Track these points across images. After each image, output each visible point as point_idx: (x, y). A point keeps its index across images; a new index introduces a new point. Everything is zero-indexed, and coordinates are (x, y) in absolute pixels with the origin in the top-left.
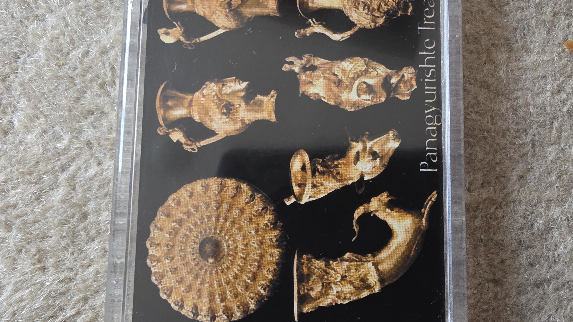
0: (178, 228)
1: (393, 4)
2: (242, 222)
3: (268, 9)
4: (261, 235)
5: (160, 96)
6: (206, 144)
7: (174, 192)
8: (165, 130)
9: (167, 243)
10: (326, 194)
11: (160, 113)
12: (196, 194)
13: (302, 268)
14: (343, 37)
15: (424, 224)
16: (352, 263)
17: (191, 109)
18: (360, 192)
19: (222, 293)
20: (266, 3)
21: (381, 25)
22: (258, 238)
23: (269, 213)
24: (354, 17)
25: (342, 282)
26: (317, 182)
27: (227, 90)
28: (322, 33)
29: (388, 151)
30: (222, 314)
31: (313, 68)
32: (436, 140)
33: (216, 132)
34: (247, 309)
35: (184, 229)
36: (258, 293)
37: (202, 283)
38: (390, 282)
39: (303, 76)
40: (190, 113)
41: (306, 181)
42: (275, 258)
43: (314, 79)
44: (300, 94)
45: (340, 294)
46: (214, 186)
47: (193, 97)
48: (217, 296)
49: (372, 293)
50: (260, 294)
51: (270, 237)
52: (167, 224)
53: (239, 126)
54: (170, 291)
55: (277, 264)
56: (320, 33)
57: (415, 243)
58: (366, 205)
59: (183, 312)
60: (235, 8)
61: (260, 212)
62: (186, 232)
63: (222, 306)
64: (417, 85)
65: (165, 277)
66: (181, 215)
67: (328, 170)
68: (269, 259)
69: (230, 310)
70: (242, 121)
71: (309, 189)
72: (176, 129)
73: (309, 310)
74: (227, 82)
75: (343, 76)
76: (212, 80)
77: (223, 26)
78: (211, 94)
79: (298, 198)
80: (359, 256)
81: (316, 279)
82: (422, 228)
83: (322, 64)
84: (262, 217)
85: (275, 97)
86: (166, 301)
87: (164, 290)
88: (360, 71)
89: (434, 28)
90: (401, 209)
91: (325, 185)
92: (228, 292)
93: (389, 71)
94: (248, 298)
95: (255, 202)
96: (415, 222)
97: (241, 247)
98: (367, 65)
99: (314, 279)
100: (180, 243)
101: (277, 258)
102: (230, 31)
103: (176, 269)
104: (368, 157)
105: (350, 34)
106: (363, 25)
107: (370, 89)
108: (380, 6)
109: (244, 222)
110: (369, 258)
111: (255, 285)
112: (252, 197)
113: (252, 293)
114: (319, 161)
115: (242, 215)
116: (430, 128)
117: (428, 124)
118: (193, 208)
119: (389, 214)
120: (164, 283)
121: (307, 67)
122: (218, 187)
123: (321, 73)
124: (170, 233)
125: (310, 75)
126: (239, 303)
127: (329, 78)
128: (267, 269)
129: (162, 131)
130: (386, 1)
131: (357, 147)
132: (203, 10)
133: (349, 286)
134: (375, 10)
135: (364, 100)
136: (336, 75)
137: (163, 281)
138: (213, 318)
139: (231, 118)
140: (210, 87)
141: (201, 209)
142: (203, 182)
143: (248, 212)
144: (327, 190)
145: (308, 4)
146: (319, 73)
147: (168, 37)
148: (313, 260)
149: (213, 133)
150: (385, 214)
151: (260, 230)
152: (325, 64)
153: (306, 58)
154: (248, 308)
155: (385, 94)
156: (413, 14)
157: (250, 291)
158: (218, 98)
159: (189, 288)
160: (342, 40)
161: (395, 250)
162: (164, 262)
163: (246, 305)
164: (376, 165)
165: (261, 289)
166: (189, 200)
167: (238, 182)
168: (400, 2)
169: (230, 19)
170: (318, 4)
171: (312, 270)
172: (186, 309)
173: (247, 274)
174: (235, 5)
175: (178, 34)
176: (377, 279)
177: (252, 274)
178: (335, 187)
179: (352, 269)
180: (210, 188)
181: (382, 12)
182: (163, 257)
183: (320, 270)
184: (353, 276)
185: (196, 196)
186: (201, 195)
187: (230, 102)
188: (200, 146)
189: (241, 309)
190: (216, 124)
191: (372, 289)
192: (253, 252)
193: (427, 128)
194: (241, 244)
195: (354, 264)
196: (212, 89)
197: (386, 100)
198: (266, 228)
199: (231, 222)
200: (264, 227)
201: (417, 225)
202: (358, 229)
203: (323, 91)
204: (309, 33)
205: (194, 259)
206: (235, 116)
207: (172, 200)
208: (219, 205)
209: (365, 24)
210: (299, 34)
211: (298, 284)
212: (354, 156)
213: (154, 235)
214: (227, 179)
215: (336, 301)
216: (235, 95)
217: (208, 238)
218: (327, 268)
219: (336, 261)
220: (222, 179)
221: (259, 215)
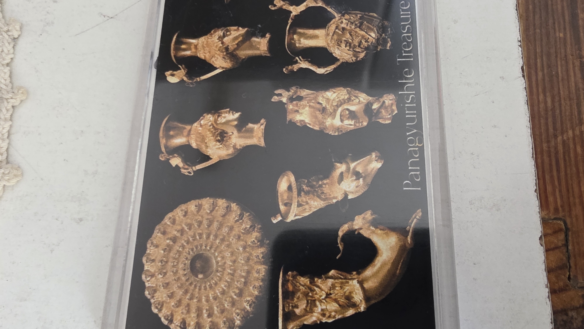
0: (172, 245)
1: (373, 40)
2: (231, 240)
3: (260, 50)
4: (248, 252)
5: (164, 127)
6: (201, 168)
7: (171, 212)
8: (166, 156)
9: (162, 259)
10: (311, 212)
11: (163, 141)
13: (287, 285)
14: (327, 71)
15: (409, 242)
16: (336, 281)
17: (190, 138)
18: (344, 211)
19: (209, 306)
20: (258, 46)
21: (362, 58)
22: (245, 255)
23: (257, 231)
24: (337, 53)
25: (327, 300)
26: (302, 200)
27: (221, 120)
28: (308, 68)
29: (371, 171)
31: (300, 99)
32: (418, 160)
33: (211, 157)
35: (178, 246)
36: (244, 309)
37: (191, 299)
38: (376, 302)
39: (291, 106)
40: (188, 141)
41: (292, 200)
42: (261, 275)
43: (300, 108)
44: (287, 121)
45: (324, 312)
46: (207, 205)
47: (192, 127)
48: (204, 311)
49: (357, 312)
50: (246, 310)
51: (257, 254)
52: (162, 241)
53: (231, 151)
54: (161, 306)
55: (262, 280)
56: (306, 68)
57: (400, 261)
58: (350, 223)
59: (172, 326)
60: (231, 51)
61: (248, 230)
62: (179, 248)
63: (209, 322)
64: (397, 110)
65: (158, 292)
66: (176, 233)
67: (313, 190)
68: (256, 275)
69: (217, 325)
71: (294, 208)
72: (175, 155)
73: (293, 327)
74: (222, 114)
75: (327, 104)
76: (209, 112)
77: (220, 67)
78: (207, 124)
79: (285, 216)
80: (344, 274)
81: (301, 296)
82: (407, 245)
83: (308, 95)
84: (250, 235)
85: (264, 125)
86: (157, 315)
87: (155, 305)
88: (343, 99)
89: (412, 59)
90: (386, 227)
91: (310, 204)
92: (215, 308)
93: (371, 98)
94: (234, 314)
95: (243, 221)
96: (400, 240)
97: (229, 263)
98: (349, 94)
99: (299, 296)
100: (174, 259)
101: (263, 274)
102: (227, 70)
103: (168, 284)
104: (351, 178)
105: (333, 68)
106: (345, 60)
108: (360, 43)
109: (232, 240)
110: (354, 275)
111: (242, 301)
112: (241, 216)
113: (238, 309)
114: (304, 182)
115: (230, 233)
116: (412, 149)
117: (410, 145)
118: (187, 226)
119: (373, 232)
120: (157, 297)
122: (210, 206)
123: (306, 102)
124: (165, 250)
125: (297, 104)
126: (225, 319)
127: (314, 107)
128: (253, 285)
129: (163, 157)
130: (366, 38)
131: (341, 168)
132: (204, 54)
133: (334, 304)
134: (356, 47)
135: (347, 125)
136: (321, 104)
137: (155, 295)
139: (224, 145)
140: (207, 118)
141: (194, 227)
142: (197, 202)
143: (237, 230)
144: (312, 208)
145: (295, 45)
146: (305, 102)
147: (173, 78)
148: (298, 278)
149: (207, 158)
150: (369, 232)
151: (248, 247)
152: (310, 94)
153: (293, 90)
154: (234, 324)
155: (367, 119)
156: (392, 48)
157: (236, 307)
158: (214, 127)
159: (179, 303)
160: (326, 73)
161: (379, 268)
162: (158, 277)
163: (232, 321)
164: (359, 184)
165: (247, 305)
166: (183, 219)
167: (228, 202)
168: (379, 38)
169: (226, 60)
170: (305, 44)
171: (297, 287)
172: (175, 324)
173: (234, 290)
174: (232, 49)
175: (182, 75)
176: (363, 297)
177: (239, 290)
178: (320, 206)
179: (336, 287)
180: (203, 207)
181: (363, 47)
182: (157, 272)
183: (305, 287)
184: (338, 294)
185: (190, 215)
186: (194, 214)
187: (224, 131)
188: (196, 170)
189: (227, 325)
190: (211, 149)
191: (358, 307)
192: (240, 269)
193: (409, 149)
194: (229, 261)
195: (339, 281)
196: (209, 120)
197: (367, 125)
198: (253, 245)
199: (221, 239)
200: (251, 244)
201: (402, 243)
202: (343, 246)
203: (308, 119)
204: (296, 69)
205: (185, 275)
206: (228, 143)
207: (168, 219)
208: (210, 223)
209: (347, 59)
210: (287, 70)
211: (283, 301)
212: (338, 176)
213: (150, 251)
214: (219, 199)
215: (321, 319)
216: (228, 124)
217: (199, 254)
218: (312, 285)
219: (321, 278)
220: (214, 199)
221: (247, 233)
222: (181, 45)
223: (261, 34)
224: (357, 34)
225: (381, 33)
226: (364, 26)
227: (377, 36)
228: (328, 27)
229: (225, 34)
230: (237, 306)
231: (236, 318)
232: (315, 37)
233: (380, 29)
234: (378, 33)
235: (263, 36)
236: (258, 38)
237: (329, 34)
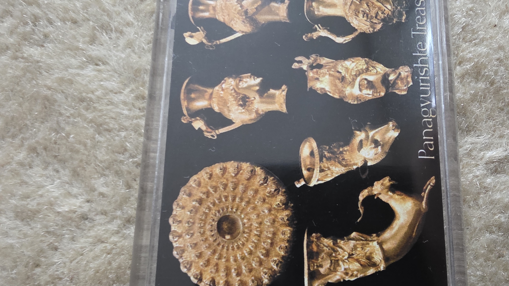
0: (198, 207)
1: (389, 12)
2: (256, 202)
3: (279, 16)
4: (273, 215)
5: (185, 89)
6: (224, 131)
7: (196, 174)
8: (188, 119)
9: (188, 220)
10: (333, 177)
11: (184, 104)
12: (215, 176)
13: (312, 246)
14: (345, 40)
15: (424, 207)
16: (358, 242)
17: (212, 101)
18: (364, 177)
19: (237, 266)
20: (278, 12)
21: (378, 30)
22: (271, 217)
23: (281, 194)
24: (354, 23)
25: (350, 260)
26: (324, 167)
27: (243, 85)
28: (327, 37)
29: (389, 140)
31: (320, 66)
32: (432, 130)
33: (234, 121)
34: (261, 284)
35: (204, 208)
36: (271, 269)
37: (220, 258)
38: (395, 261)
39: (311, 73)
40: (210, 105)
41: (314, 165)
42: (286, 236)
43: (320, 76)
44: (308, 89)
45: (347, 271)
46: (231, 169)
47: (213, 90)
48: (233, 270)
49: (377, 271)
51: (282, 217)
52: (188, 203)
53: (253, 116)
54: (189, 266)
55: (288, 241)
56: (325, 37)
57: (416, 224)
58: (369, 188)
59: (202, 285)
60: (250, 15)
61: (273, 194)
62: (206, 210)
63: (237, 280)
64: (413, 82)
65: (186, 252)
66: (201, 195)
67: (334, 156)
68: (282, 236)
69: (246, 284)
70: (257, 112)
71: (317, 173)
72: (198, 118)
73: (319, 285)
74: (243, 78)
75: (346, 73)
76: (230, 76)
77: (240, 31)
78: (229, 88)
79: (308, 181)
80: (365, 236)
81: (325, 257)
82: (422, 210)
83: (327, 63)
84: (275, 198)
85: (286, 91)
86: (186, 274)
87: (184, 264)
88: (362, 69)
89: (425, 33)
90: (402, 192)
91: (332, 170)
92: (243, 267)
93: (387, 69)
94: (262, 273)
95: (268, 184)
96: (415, 205)
97: (255, 225)
98: (367, 64)
99: (323, 256)
100: (200, 221)
101: (289, 235)
102: (246, 34)
103: (196, 244)
104: (370, 145)
105: (351, 38)
106: (363, 30)
107: (371, 85)
108: (377, 14)
109: (258, 203)
110: (374, 237)
111: (269, 261)
112: (266, 180)
113: (265, 268)
114: (326, 148)
115: (256, 196)
116: (426, 120)
117: (424, 116)
118: (212, 189)
119: (391, 197)
120: (185, 257)
121: (314, 65)
122: (235, 170)
123: (326, 70)
124: (191, 211)
125: (317, 72)
126: (253, 278)
127: (333, 75)
128: (279, 246)
129: (185, 120)
130: (382, 10)
131: (360, 136)
132: (223, 17)
133: (356, 263)
134: (373, 18)
135: (366, 94)
136: (340, 73)
137: (183, 255)
139: (246, 109)
140: (228, 82)
141: (220, 190)
142: (221, 165)
143: (262, 193)
144: (334, 174)
145: (314, 12)
146: (325, 70)
147: (192, 39)
148: (322, 239)
149: (230, 122)
150: (388, 197)
151: (273, 210)
152: (330, 63)
153: (313, 57)
154: (262, 282)
155: (384, 90)
156: (407, 21)
157: (263, 266)
158: (235, 91)
159: (207, 262)
160: (344, 42)
161: (397, 231)
162: (185, 238)
163: (260, 280)
164: (378, 152)
165: (274, 265)
166: (208, 181)
167: (253, 165)
168: (395, 11)
169: (246, 24)
170: (323, 12)
171: (321, 248)
172: (204, 282)
173: (261, 251)
174: (251, 13)
175: (202, 37)
176: (382, 257)
177: (266, 250)
178: (341, 171)
179: (358, 248)
180: (227, 170)
181: (380, 19)
182: (184, 233)
183: (329, 248)
185: (215, 178)
186: (219, 178)
187: (245, 95)
188: (219, 134)
189: (256, 283)
190: (233, 114)
191: (378, 267)
192: (266, 230)
193: (423, 119)
194: (255, 223)
195: (360, 243)
196: (230, 84)
197: (385, 94)
198: (278, 208)
199: (246, 202)
200: (276, 207)
201: (418, 208)
202: (363, 210)
203: (328, 87)
204: (315, 37)
205: (213, 236)
206: (250, 108)
207: (193, 182)
208: (235, 186)
210: (307, 37)
211: (308, 261)
212: (358, 143)
213: (176, 213)
214: (243, 162)
215: (344, 278)
216: (250, 89)
217: (225, 216)
218: (335, 246)
219: (343, 240)
220: (239, 162)
221: (272, 196)
222: (199, 6)
224: (373, 6)
225: (396, 6)
227: (393, 9)
230: (265, 266)
232: (333, 5)
233: (395, 2)
234: (394, 5)
235: (282, 2)
236: (277, 3)
237: (347, 4)
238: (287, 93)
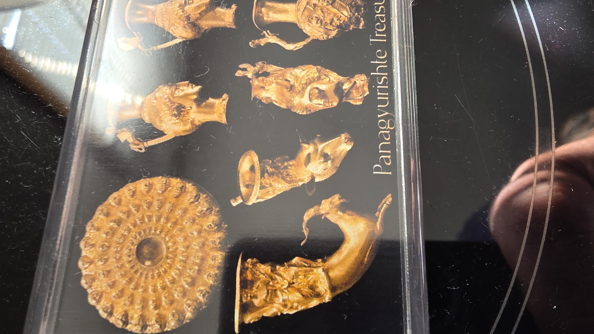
0: (116, 228)
1: (345, 19)
3: (225, 22)
4: (203, 237)
6: (154, 144)
7: (116, 191)
8: (113, 130)
9: (103, 244)
10: (275, 195)
11: (111, 114)
12: (139, 194)
13: (246, 273)
14: (296, 47)
15: (378, 229)
16: (300, 269)
17: (142, 111)
18: (310, 194)
19: (156, 299)
20: (223, 17)
21: (333, 37)
22: (200, 240)
23: (214, 214)
24: (307, 29)
25: (289, 289)
26: (266, 183)
27: (179, 93)
28: (276, 43)
29: (340, 153)
30: (155, 322)
31: (266, 74)
32: (389, 143)
33: (165, 132)
34: (183, 318)
35: (123, 229)
36: (196, 300)
37: (136, 288)
38: (342, 291)
40: (140, 115)
41: (254, 181)
42: (217, 262)
43: (267, 84)
44: (252, 98)
45: (286, 303)
46: (158, 185)
47: (144, 99)
48: (151, 302)
49: (322, 302)
51: (213, 239)
52: (105, 224)
53: (188, 126)
54: (99, 296)
55: (218, 268)
56: (274, 43)
57: (369, 248)
58: (316, 207)
59: (112, 320)
60: (192, 21)
61: (204, 213)
62: (124, 232)
63: (155, 314)
64: (369, 91)
65: (97, 281)
66: (121, 215)
67: (277, 171)
68: (211, 262)
69: (164, 318)
70: (192, 123)
71: (257, 190)
72: (124, 129)
73: (251, 320)
74: (180, 86)
75: (295, 82)
76: (165, 84)
77: (180, 36)
79: (246, 199)
80: (309, 261)
81: (260, 286)
82: (376, 232)
83: (275, 71)
84: (206, 218)
85: (227, 101)
86: (94, 307)
87: (93, 295)
88: (313, 77)
89: (385, 41)
90: (354, 212)
91: (274, 186)
92: (163, 299)
93: (341, 78)
94: (185, 305)
95: (199, 203)
96: (368, 226)
97: (181, 249)
98: (319, 72)
100: (117, 244)
101: (220, 261)
102: (187, 41)
103: (109, 272)
104: (319, 159)
105: (303, 44)
106: (316, 37)
108: (332, 21)
109: (186, 223)
110: (319, 263)
111: (194, 291)
112: (197, 198)
113: (189, 299)
114: (269, 162)
115: (184, 215)
116: (383, 132)
117: (381, 128)
118: (134, 208)
119: (341, 217)
120: (95, 287)
122: (162, 186)
124: (107, 234)
125: (263, 80)
126: (174, 311)
127: (281, 84)
128: (208, 273)
129: (110, 131)
130: (338, 16)
131: (308, 149)
132: (163, 22)
133: (297, 294)
134: (328, 24)
135: (316, 104)
136: (289, 81)
137: (93, 284)
138: (144, 327)
139: (181, 120)
140: (163, 90)
141: (143, 209)
142: (147, 181)
143: (192, 212)
144: (276, 191)
145: (263, 18)
146: (272, 79)
147: (126, 45)
148: (258, 265)
149: (161, 134)
150: (337, 217)
151: (203, 231)
152: (278, 71)
153: (260, 65)
154: (184, 316)
155: (337, 99)
156: (365, 28)
157: (187, 297)
158: (170, 100)
159: (121, 293)
160: (295, 49)
161: (347, 255)
162: (98, 264)
163: (182, 313)
164: (327, 167)
165: (200, 296)
166: (131, 199)
167: (183, 182)
168: (352, 17)
169: (187, 30)
170: (273, 18)
171: (256, 275)
172: (116, 316)
173: (186, 279)
174: (194, 18)
175: (137, 43)
176: (328, 287)
177: (191, 278)
178: (285, 188)
179: (300, 275)
180: (154, 187)
181: (335, 25)
182: (97, 258)
183: (266, 275)
184: (301, 283)
185: (139, 196)
186: (143, 195)
187: (181, 105)
188: (147, 146)
189: (176, 317)
190: (165, 124)
191: (322, 297)
192: (194, 255)
193: (380, 131)
194: (182, 246)
195: (302, 269)
196: (164, 93)
197: (338, 104)
198: (209, 230)
199: (173, 222)
200: (208, 228)
201: (371, 229)
202: (308, 232)
203: (275, 96)
204: (263, 43)
205: (130, 261)
206: (185, 118)
207: (113, 199)
208: (161, 205)
209: (318, 36)
210: (254, 43)
211: (241, 292)
212: (305, 157)
213: (90, 235)
214: (172, 178)
215: (282, 310)
216: (187, 98)
217: (147, 239)
218: (273, 273)
219: (284, 266)
220: (167, 178)
221: (203, 216)
222: (137, 11)
223: (226, 4)
224: (329, 12)
225: (354, 12)
226: (336, 4)
227: (350, 15)
228: (299, 2)
229: (187, 2)
230: (189, 296)
231: (187, 309)
232: (284, 11)
233: (353, 8)
234: (351, 12)
235: (229, 7)
236: (223, 9)
237: (299, 10)
238: (228, 103)
